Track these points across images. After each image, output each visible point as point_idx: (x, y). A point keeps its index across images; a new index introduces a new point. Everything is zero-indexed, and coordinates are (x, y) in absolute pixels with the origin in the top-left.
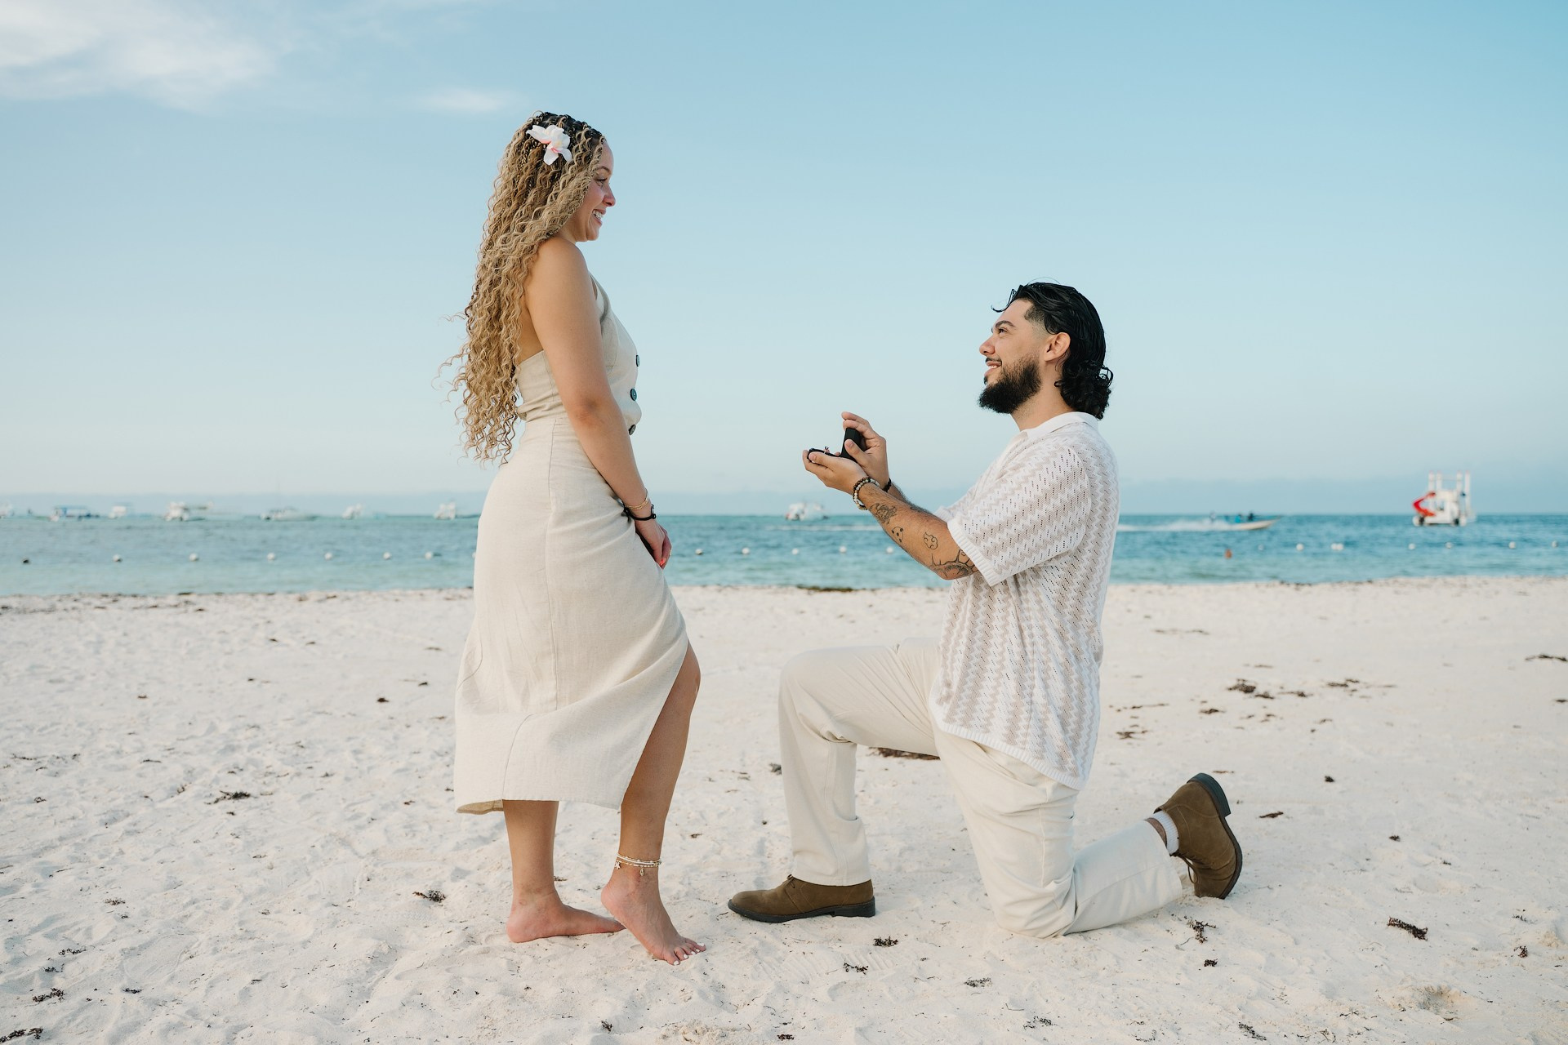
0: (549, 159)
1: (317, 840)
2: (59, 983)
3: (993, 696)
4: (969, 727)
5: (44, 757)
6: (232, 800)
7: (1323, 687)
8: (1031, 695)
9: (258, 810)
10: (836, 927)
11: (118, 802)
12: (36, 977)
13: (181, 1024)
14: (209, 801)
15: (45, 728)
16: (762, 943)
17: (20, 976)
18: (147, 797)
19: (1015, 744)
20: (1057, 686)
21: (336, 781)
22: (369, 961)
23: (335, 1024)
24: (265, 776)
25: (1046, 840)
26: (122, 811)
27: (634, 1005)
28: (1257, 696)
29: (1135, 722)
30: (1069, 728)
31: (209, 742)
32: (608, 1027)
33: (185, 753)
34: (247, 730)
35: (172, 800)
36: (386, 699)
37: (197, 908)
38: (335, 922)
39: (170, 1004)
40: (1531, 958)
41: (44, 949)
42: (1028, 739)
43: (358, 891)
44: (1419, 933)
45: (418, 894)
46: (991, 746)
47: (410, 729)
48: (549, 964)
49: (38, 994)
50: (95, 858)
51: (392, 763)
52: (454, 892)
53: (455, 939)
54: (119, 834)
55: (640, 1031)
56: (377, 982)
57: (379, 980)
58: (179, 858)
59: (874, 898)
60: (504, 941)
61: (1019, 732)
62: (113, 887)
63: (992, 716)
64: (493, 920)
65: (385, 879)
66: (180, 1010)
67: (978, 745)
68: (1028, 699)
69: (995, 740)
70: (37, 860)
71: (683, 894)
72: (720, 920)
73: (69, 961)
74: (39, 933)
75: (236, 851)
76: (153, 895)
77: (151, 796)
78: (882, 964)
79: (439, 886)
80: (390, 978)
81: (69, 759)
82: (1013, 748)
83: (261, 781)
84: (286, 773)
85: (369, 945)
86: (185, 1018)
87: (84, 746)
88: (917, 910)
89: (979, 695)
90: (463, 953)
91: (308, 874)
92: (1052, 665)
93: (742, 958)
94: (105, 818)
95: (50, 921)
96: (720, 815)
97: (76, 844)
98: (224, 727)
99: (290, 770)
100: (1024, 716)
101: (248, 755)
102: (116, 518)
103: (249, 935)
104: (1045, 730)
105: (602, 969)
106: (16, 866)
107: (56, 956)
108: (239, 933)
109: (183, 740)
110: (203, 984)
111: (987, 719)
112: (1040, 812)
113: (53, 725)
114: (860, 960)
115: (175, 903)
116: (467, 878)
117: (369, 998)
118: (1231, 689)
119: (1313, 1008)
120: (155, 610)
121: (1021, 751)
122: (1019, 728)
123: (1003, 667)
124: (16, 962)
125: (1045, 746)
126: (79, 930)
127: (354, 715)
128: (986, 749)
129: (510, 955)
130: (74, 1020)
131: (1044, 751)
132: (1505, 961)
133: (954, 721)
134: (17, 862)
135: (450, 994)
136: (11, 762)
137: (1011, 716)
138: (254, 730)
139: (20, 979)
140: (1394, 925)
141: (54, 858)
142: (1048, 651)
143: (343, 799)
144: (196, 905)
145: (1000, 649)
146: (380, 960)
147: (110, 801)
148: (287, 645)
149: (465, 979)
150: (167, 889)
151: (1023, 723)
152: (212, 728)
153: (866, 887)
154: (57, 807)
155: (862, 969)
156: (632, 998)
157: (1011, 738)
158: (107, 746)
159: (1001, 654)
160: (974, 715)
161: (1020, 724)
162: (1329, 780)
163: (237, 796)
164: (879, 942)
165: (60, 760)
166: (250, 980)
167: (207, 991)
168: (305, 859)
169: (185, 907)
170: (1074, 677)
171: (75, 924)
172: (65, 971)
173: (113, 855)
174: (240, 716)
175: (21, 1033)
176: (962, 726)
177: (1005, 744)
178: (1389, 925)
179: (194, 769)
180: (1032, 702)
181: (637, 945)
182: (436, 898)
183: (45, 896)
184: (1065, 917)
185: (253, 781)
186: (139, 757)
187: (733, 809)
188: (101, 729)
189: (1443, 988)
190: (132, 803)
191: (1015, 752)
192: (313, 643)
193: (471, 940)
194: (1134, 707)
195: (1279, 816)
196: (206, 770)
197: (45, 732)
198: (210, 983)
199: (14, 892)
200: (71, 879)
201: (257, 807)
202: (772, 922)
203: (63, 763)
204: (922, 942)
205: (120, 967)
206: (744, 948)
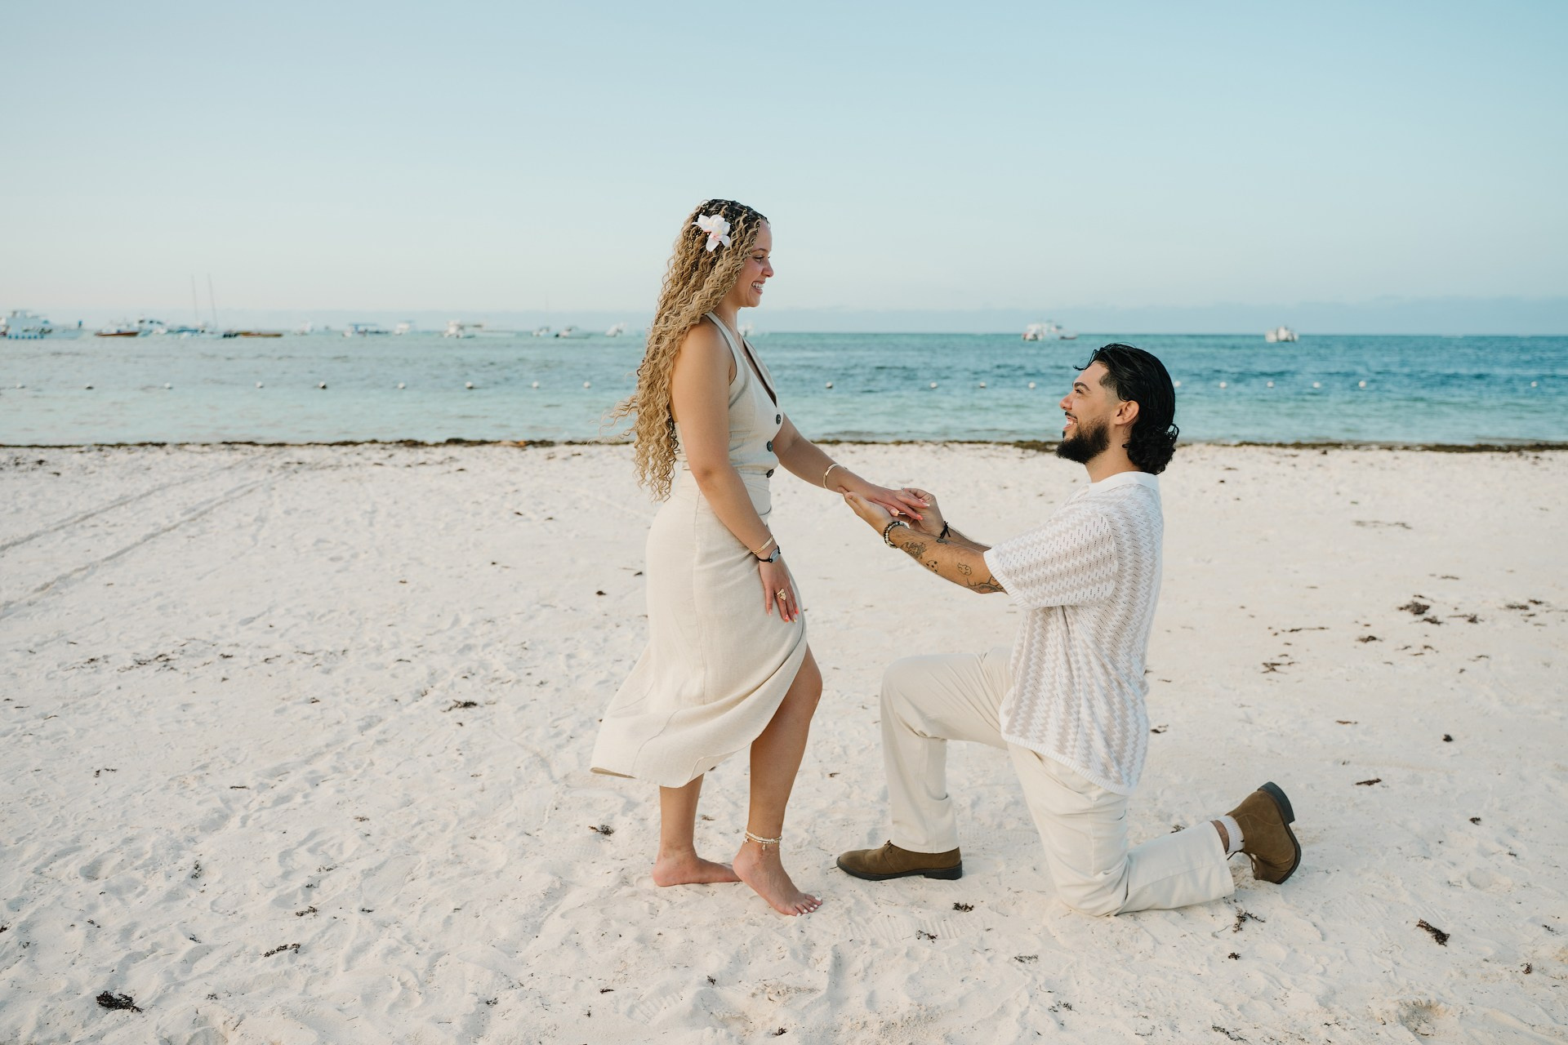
0: (711, 247)
1: (522, 762)
2: (316, 899)
3: (1046, 712)
4: (1026, 738)
5: (320, 651)
6: (462, 709)
7: (1501, 609)
8: (1079, 712)
9: (480, 721)
10: (924, 888)
11: (375, 705)
12: (300, 892)
13: (398, 948)
14: (444, 709)
15: (323, 616)
16: (858, 902)
17: (288, 891)
18: (396, 700)
19: (1064, 753)
20: (1101, 709)
21: (548, 690)
22: (543, 897)
23: (510, 957)
24: (492, 681)
25: (1095, 838)
26: (376, 716)
27: (739, 960)
28: (1425, 620)
29: (1286, 650)
30: (1113, 743)
31: (452, 638)
32: (712, 981)
33: (431, 652)
34: (484, 624)
35: (415, 705)
36: (604, 592)
37: (423, 829)
38: (524, 854)
39: (394, 926)
40: (1534, 975)
41: (306, 863)
42: (1076, 750)
43: (546, 820)
44: (1441, 937)
45: (592, 828)
46: (1045, 754)
47: (619, 628)
48: (682, 910)
49: (299, 910)
50: (351, 768)
51: (596, 673)
52: (621, 826)
53: (611, 880)
54: (372, 743)
55: (738, 985)
56: (547, 917)
57: (549, 915)
58: (414, 774)
59: (961, 863)
60: (649, 884)
61: (1068, 744)
62: (362, 801)
63: (1046, 729)
64: (646, 860)
65: (570, 808)
66: (399, 934)
67: (1035, 753)
68: (1075, 716)
69: (1048, 749)
70: (308, 768)
71: (806, 842)
72: (830, 875)
73: (324, 878)
74: (305, 847)
75: (459, 768)
76: (391, 813)
77: (400, 699)
78: (952, 932)
79: (612, 818)
80: (557, 915)
81: (339, 654)
82: (1063, 757)
83: (487, 688)
84: (508, 680)
85: (546, 880)
86: (401, 943)
87: (352, 639)
88: (998, 875)
89: (1035, 711)
90: (615, 895)
91: (511, 797)
92: (1095, 688)
93: (836, 918)
94: (362, 723)
95: (313, 835)
96: (861, 752)
97: (338, 753)
98: (466, 620)
99: (513, 676)
100: (1072, 730)
101: (481, 654)
102: (401, 334)
103: (458, 860)
104: (1092, 743)
105: (721, 919)
106: (293, 772)
107: (314, 873)
108: (451, 857)
109: (431, 635)
110: (419, 908)
111: (1041, 731)
112: (1089, 815)
113: (331, 611)
114: (933, 926)
115: (406, 823)
116: (636, 810)
117: (539, 932)
118: (1401, 609)
119: (1305, 1014)
120: (423, 467)
121: (1070, 760)
122: (1068, 741)
123: (1054, 688)
124: (286, 875)
125: (1090, 757)
126: (333, 845)
127: (575, 610)
128: (1042, 758)
129: (652, 899)
130: (323, 936)
131: (1090, 761)
132: (1507, 976)
133: (1014, 732)
134: (293, 769)
135: (600, 936)
136: (294, 657)
137: (1061, 731)
138: (489, 624)
139: (287, 894)
140: (1422, 926)
141: (322, 765)
142: (1092, 677)
143: (551, 713)
144: (422, 825)
145: (1052, 672)
146: (552, 895)
147: (368, 704)
148: (529, 520)
149: (613, 922)
150: (401, 807)
151: (1071, 737)
152: (456, 621)
153: (955, 853)
154: (326, 709)
155: (932, 937)
156: (738, 953)
157: (1061, 749)
158: (370, 640)
159: (1053, 676)
160: (1030, 728)
161: (1069, 737)
162: (1448, 739)
163: (467, 705)
164: (957, 907)
165: (332, 655)
166: (452, 909)
167: (420, 916)
168: (510, 781)
169: (414, 826)
170: (1116, 700)
171: (332, 839)
172: (321, 887)
173: (365, 766)
174: (480, 608)
175: (285, 947)
176: (1021, 736)
177: (1057, 754)
178: (1419, 925)
179: (436, 671)
180: (1079, 719)
181: (755, 896)
182: (607, 832)
183: (311, 808)
184: (1115, 900)
185: (482, 687)
186: (395, 654)
187: (873, 746)
188: (367, 619)
189: (1432, 1002)
190: (385, 707)
191: (1064, 760)
192: (551, 519)
193: (625, 881)
194: (1292, 631)
195: (1376, 784)
196: (446, 672)
197: (323, 620)
198: (424, 908)
199: (289, 801)
200: (332, 791)
201: (481, 718)
202: (872, 880)
203: (334, 659)
204: (993, 910)
205: (360, 888)
206: (841, 907)
